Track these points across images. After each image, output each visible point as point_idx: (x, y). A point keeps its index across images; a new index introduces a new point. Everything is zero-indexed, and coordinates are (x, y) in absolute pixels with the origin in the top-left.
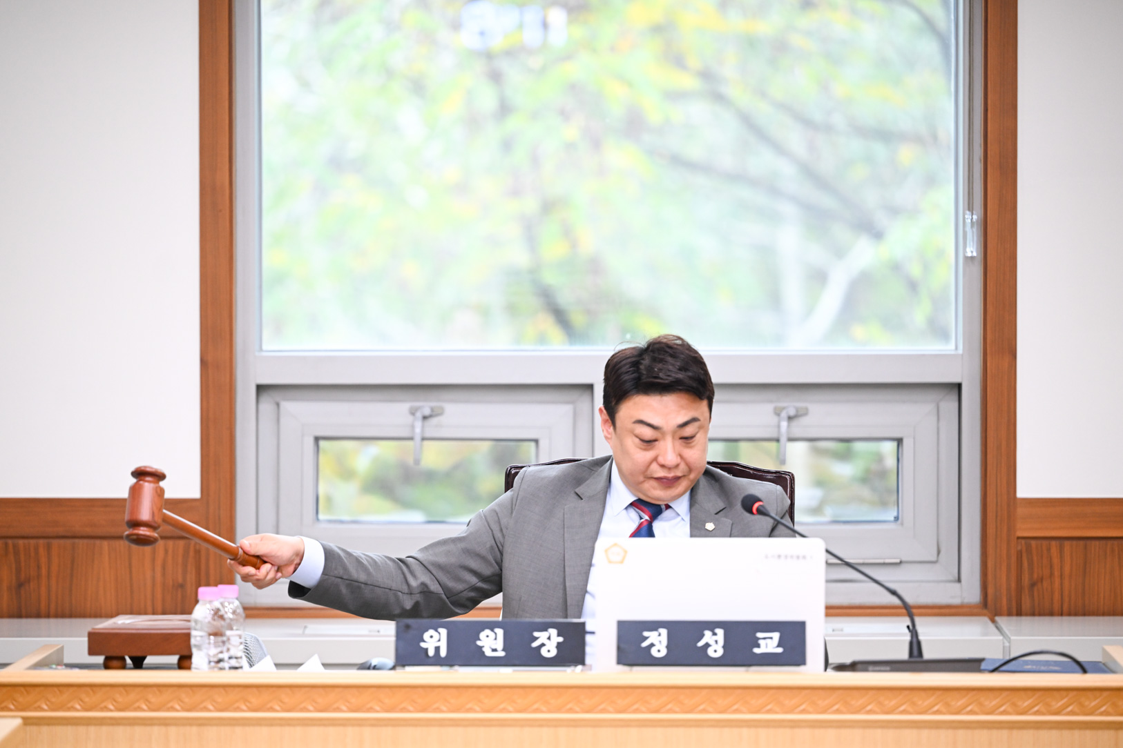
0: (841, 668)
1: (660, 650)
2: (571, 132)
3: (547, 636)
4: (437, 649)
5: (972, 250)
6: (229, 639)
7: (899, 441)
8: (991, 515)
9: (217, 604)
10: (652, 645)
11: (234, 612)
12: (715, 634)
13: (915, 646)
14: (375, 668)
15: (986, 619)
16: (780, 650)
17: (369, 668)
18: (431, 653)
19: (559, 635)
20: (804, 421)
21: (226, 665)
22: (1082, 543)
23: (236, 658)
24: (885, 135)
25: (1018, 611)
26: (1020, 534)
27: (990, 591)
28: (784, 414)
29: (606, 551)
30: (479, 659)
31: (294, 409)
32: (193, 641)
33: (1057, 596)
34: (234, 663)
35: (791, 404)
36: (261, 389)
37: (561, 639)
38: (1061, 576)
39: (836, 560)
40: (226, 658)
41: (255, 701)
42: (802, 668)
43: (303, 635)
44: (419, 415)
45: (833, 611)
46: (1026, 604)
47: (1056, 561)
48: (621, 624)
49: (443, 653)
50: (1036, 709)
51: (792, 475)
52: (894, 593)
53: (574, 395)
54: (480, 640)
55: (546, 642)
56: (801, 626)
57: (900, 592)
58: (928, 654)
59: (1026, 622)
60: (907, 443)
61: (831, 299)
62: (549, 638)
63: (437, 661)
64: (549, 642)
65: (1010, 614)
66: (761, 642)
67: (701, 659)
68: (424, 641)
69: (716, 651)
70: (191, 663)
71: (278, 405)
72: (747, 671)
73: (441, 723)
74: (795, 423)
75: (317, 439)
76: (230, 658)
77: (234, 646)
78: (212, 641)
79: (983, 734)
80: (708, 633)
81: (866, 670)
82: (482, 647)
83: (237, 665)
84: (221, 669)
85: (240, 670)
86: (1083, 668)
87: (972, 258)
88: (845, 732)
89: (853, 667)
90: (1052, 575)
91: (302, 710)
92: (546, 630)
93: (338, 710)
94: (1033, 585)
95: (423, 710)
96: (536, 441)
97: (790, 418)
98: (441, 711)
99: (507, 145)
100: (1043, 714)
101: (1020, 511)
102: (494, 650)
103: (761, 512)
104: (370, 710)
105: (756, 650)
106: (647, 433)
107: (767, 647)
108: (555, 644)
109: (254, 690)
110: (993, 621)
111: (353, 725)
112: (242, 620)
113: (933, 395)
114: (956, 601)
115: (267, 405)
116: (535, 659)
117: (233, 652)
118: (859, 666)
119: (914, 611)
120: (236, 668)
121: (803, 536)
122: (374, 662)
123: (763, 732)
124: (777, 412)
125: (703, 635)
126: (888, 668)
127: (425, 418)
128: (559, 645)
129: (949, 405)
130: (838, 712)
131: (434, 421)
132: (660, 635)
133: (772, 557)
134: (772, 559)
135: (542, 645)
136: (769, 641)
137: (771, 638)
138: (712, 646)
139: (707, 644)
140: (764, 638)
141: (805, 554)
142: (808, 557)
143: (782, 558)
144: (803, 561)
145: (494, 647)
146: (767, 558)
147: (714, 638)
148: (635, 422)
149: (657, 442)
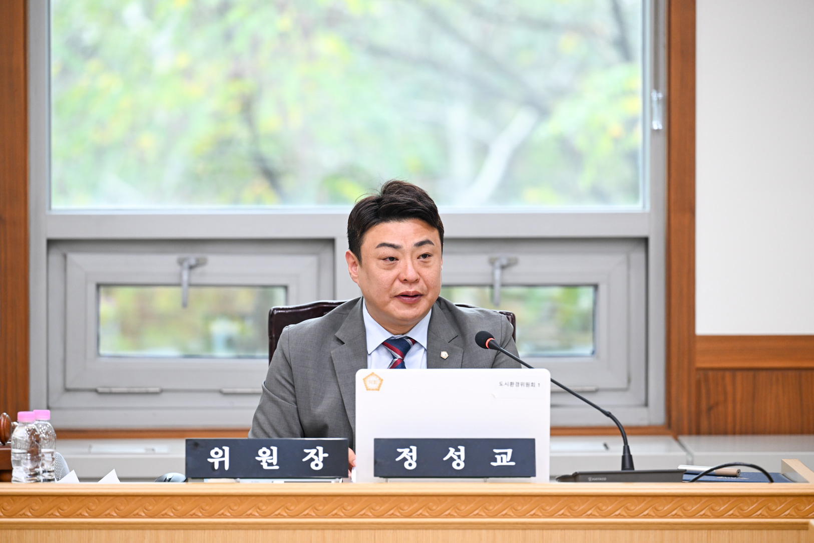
0: (564, 479)
1: (411, 464)
2: (284, 22)
3: (315, 452)
4: (222, 464)
5: (658, 124)
6: (43, 456)
7: (596, 287)
8: (674, 350)
9: (32, 426)
10: (405, 459)
11: (47, 433)
12: (458, 450)
13: (627, 459)
14: (169, 480)
15: (670, 439)
16: (513, 464)
17: (165, 481)
18: (216, 467)
19: (324, 453)
20: (515, 269)
21: (41, 478)
22: (751, 374)
23: (49, 472)
24: (545, 25)
25: (697, 431)
26: (699, 365)
27: (674, 414)
28: (498, 264)
29: (364, 379)
30: (257, 472)
31: (79, 260)
32: (13, 458)
33: (730, 419)
34: (46, 475)
35: (503, 255)
36: (51, 243)
37: (326, 455)
38: (734, 402)
39: (560, 389)
40: (41, 472)
41: (67, 508)
42: (532, 478)
43: (90, 453)
44: (186, 265)
45: (557, 431)
46: (704, 425)
47: (729, 388)
48: (377, 441)
49: (227, 467)
50: (731, 512)
51: (514, 315)
52: (608, 415)
53: (318, 248)
54: (258, 456)
55: (315, 457)
56: (531, 443)
57: (613, 414)
58: (637, 468)
59: (704, 440)
60: (603, 289)
61: (494, 167)
62: (317, 454)
63: (221, 473)
64: (317, 457)
65: (690, 433)
66: (498, 457)
67: (446, 472)
69: (459, 464)
70: (12, 477)
71: (65, 257)
72: (485, 481)
73: (226, 527)
74: (507, 271)
75: (98, 286)
76: (44, 472)
77: (47, 461)
78: (29, 458)
79: (686, 535)
80: (452, 450)
81: (586, 481)
82: (260, 461)
83: (50, 478)
84: (37, 481)
85: (52, 482)
86: (770, 478)
87: (658, 131)
88: (569, 533)
89: (575, 478)
90: (726, 400)
91: (106, 516)
92: (315, 448)
93: (138, 516)
94: (710, 409)
95: (210, 516)
96: (286, 288)
97: (503, 267)
98: (226, 517)
99: (228, 36)
100: (737, 517)
101: (699, 346)
102: (270, 464)
103: (491, 346)
104: (165, 516)
105: (493, 464)
107: (502, 462)
108: (322, 460)
109: (66, 498)
110: (676, 439)
111: (150, 529)
112: (54, 440)
113: (624, 248)
114: (644, 422)
115: (56, 258)
116: (305, 472)
117: (47, 466)
118: (580, 477)
119: (627, 431)
120: (49, 480)
121: (529, 367)
122: (168, 476)
123: (499, 533)
124: (492, 262)
125: (449, 450)
126: (605, 479)
127: (191, 267)
128: (325, 460)
129: (638, 256)
130: (563, 516)
131: (199, 270)
132: (411, 451)
133: (506, 384)
134: (506, 386)
135: (312, 460)
136: (504, 456)
137: (506, 453)
138: (455, 460)
139: (451, 458)
140: (500, 454)
141: (533, 382)
142: (537, 385)
143: (515, 385)
144: (533, 387)
145: (270, 461)
146: (501, 385)
147: (458, 453)
148: (378, 247)
149: (398, 261)
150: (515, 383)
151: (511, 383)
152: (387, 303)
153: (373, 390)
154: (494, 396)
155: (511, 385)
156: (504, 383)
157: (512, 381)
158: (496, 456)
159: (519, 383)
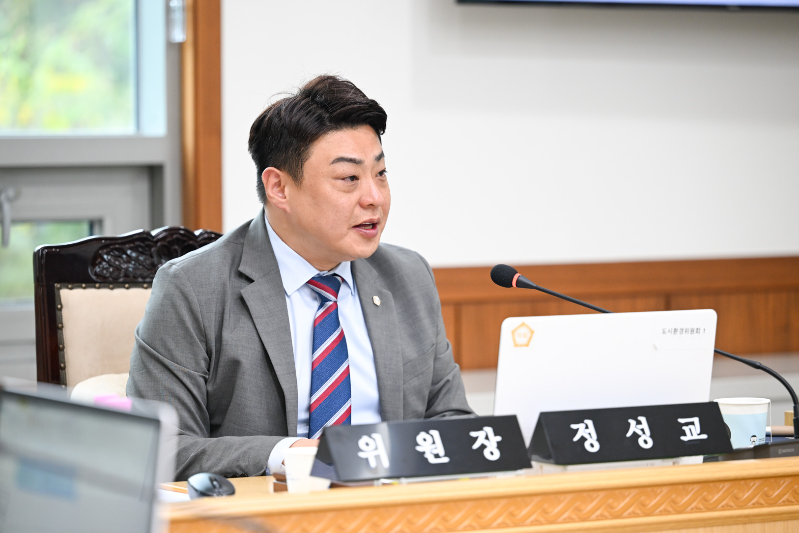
1: (592, 445)
3: (484, 436)
4: (377, 457)
10: (583, 439)
12: (639, 423)
16: (704, 436)
18: (373, 463)
19: (495, 434)
30: (425, 467)
37: (499, 438)
48: (542, 415)
54: (418, 445)
55: (486, 442)
56: (714, 407)
62: (487, 438)
64: (488, 443)
66: (686, 429)
67: (634, 452)
68: (361, 451)
69: (646, 441)
80: (632, 422)
82: (424, 453)
89: (757, 450)
92: (482, 429)
102: (437, 456)
105: (683, 438)
106: (347, 169)
107: (692, 435)
108: (495, 445)
116: (480, 464)
118: (771, 449)
125: (629, 424)
126: (793, 450)
128: (500, 445)
132: (587, 427)
133: (669, 331)
134: (669, 333)
135: (483, 447)
136: (691, 427)
137: (692, 423)
138: (640, 436)
139: (635, 434)
140: (687, 424)
141: (698, 327)
142: (702, 331)
143: (678, 332)
144: (697, 334)
145: (435, 452)
146: (664, 332)
147: (640, 427)
148: (334, 162)
149: (359, 181)
150: (679, 330)
151: (675, 329)
152: (342, 236)
153: (521, 346)
154: (656, 348)
155: (675, 332)
156: (667, 331)
157: (676, 328)
158: (684, 428)
159: (683, 330)
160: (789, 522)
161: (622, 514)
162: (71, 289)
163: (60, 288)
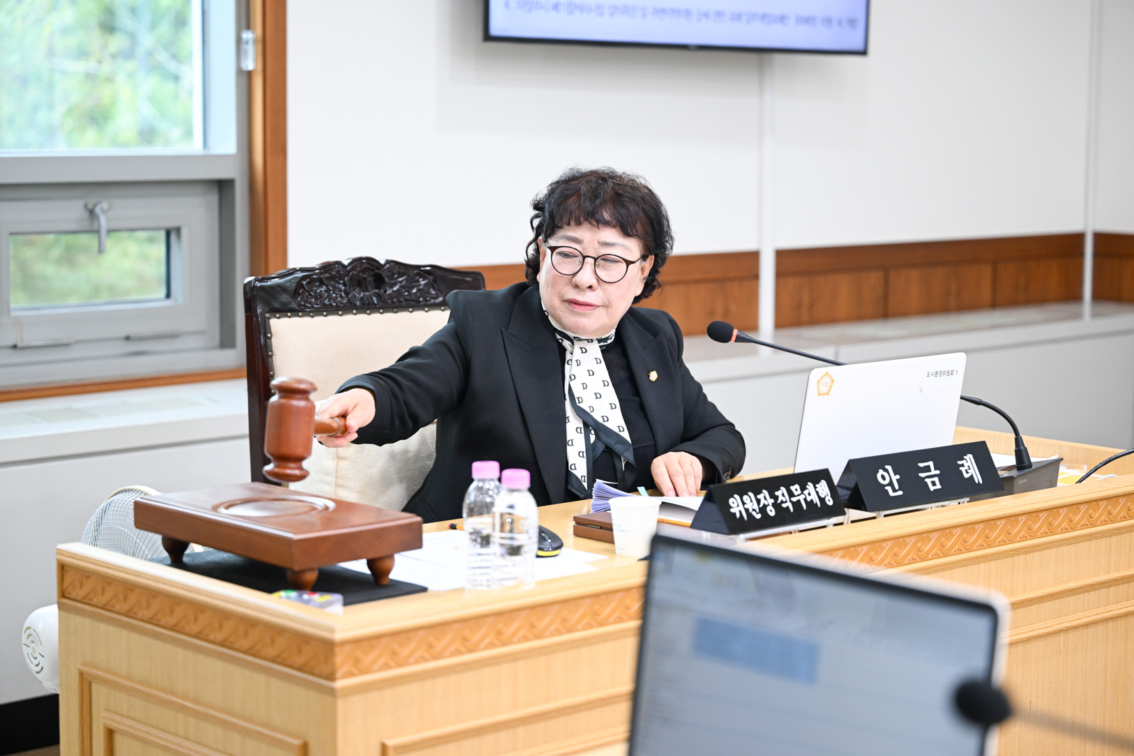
142: (955, 372)
153: (824, 394)
160: (1043, 552)
161: (927, 557)
162: (279, 318)
163: (269, 318)
